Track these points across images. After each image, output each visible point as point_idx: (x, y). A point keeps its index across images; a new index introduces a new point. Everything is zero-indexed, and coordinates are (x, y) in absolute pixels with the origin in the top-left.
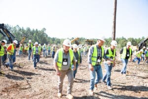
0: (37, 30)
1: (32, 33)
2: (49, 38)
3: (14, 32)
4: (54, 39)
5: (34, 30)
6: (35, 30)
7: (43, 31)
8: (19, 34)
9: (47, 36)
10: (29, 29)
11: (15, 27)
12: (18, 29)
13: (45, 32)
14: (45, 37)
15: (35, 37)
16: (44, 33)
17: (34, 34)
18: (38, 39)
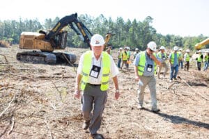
0: (135, 20)
1: (127, 28)
2: (160, 36)
3: (96, 27)
4: (168, 39)
5: (129, 22)
6: (132, 21)
7: (147, 23)
8: (104, 30)
9: (155, 31)
10: (121, 21)
11: (97, 19)
12: (102, 22)
13: (150, 24)
14: (151, 33)
15: (133, 35)
16: (148, 27)
17: (131, 30)
18: (137, 38)
